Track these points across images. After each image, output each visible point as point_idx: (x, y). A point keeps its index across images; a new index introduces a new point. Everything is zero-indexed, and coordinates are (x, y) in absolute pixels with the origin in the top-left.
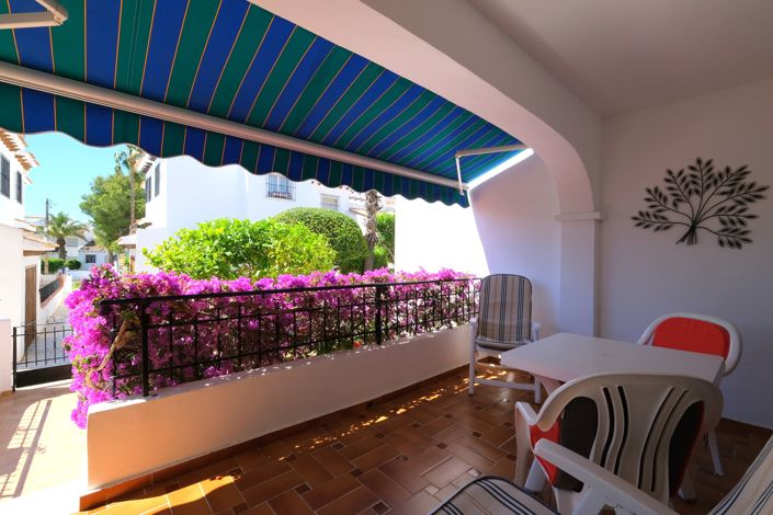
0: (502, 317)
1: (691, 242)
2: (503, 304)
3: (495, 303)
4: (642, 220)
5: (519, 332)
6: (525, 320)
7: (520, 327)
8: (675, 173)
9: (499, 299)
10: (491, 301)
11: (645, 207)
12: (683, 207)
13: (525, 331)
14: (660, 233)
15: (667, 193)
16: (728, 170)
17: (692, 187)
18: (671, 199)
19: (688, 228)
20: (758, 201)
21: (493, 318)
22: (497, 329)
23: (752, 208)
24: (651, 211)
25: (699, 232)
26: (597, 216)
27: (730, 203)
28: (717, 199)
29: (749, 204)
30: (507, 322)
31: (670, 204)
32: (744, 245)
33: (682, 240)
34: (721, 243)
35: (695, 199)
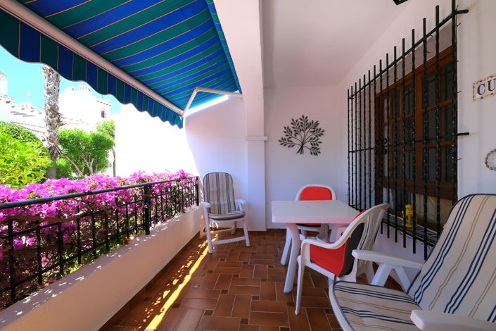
0: (219, 200)
1: (301, 153)
2: (218, 191)
3: (213, 191)
4: (283, 142)
5: (229, 208)
6: (231, 200)
7: (229, 204)
8: (295, 121)
9: (215, 189)
10: (211, 190)
11: (284, 135)
12: (298, 136)
13: (232, 206)
14: (290, 148)
15: (292, 130)
16: (313, 122)
17: (301, 127)
18: (294, 133)
19: (300, 147)
20: (322, 136)
21: (214, 201)
22: (217, 208)
23: (321, 139)
24: (287, 138)
25: (304, 148)
26: (266, 138)
27: (314, 136)
28: (310, 134)
29: (319, 137)
30: (222, 203)
31: (293, 135)
32: (318, 154)
33: (298, 152)
34: (311, 153)
35: (302, 133)
